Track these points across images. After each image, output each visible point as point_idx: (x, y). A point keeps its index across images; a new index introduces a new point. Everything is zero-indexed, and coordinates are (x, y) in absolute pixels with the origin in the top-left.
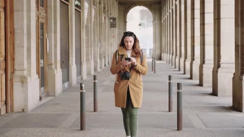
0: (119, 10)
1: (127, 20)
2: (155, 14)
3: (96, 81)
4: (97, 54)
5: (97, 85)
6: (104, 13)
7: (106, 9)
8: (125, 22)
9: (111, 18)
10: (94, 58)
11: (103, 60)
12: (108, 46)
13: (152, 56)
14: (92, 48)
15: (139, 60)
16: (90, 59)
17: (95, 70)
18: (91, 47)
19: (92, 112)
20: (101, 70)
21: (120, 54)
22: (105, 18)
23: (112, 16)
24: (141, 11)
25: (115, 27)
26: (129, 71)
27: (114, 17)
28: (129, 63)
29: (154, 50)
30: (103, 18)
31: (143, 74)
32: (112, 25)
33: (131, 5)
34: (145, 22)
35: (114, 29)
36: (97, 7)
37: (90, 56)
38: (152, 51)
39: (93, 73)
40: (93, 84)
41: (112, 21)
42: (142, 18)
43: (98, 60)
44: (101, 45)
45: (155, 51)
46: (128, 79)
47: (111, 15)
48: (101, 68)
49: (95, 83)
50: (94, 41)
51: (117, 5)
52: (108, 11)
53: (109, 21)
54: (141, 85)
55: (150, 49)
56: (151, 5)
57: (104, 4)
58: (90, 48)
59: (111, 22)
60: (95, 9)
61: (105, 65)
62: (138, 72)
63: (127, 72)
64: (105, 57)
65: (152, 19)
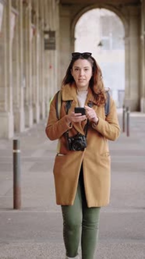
0: (61, 16)
1: (76, 36)
2: (129, 24)
3: (18, 151)
4: (20, 100)
5: (20, 158)
6: (32, 22)
7: (37, 14)
8: (72, 39)
9: (46, 32)
10: (14, 108)
11: (31, 111)
12: (41, 84)
13: (122, 104)
14: (11, 88)
15: (102, 110)
16: (6, 108)
17: (16, 130)
18: (8, 86)
19: (10, 209)
20: (27, 130)
21: (64, 99)
22: (34, 33)
23: (47, 28)
24: (102, 17)
25: (54, 48)
26: (83, 134)
27: (52, 30)
28: (82, 118)
29: (127, 92)
30: (31, 31)
31: (110, 139)
32: (48, 46)
33: (83, 8)
34: (109, 38)
35: (52, 51)
36: (19, 10)
37: (6, 103)
38: (123, 95)
39: (11, 135)
40: (12, 157)
41: (47, 36)
42: (104, 32)
43: (22, 111)
44: (28, 83)
45: (129, 94)
46: (83, 150)
47: (45, 25)
48: (27, 126)
49: (15, 155)
50: (15, 74)
51: (58, 8)
52: (40, 18)
53: (41, 36)
54: (107, 161)
55: (119, 91)
56: (121, 6)
57: (33, 6)
58: (6, 88)
59: (45, 40)
60: (16, 15)
61: (35, 121)
62: (100, 135)
63: (81, 135)
64: (34, 106)
65: (122, 33)
